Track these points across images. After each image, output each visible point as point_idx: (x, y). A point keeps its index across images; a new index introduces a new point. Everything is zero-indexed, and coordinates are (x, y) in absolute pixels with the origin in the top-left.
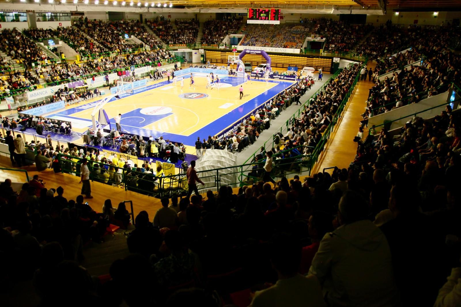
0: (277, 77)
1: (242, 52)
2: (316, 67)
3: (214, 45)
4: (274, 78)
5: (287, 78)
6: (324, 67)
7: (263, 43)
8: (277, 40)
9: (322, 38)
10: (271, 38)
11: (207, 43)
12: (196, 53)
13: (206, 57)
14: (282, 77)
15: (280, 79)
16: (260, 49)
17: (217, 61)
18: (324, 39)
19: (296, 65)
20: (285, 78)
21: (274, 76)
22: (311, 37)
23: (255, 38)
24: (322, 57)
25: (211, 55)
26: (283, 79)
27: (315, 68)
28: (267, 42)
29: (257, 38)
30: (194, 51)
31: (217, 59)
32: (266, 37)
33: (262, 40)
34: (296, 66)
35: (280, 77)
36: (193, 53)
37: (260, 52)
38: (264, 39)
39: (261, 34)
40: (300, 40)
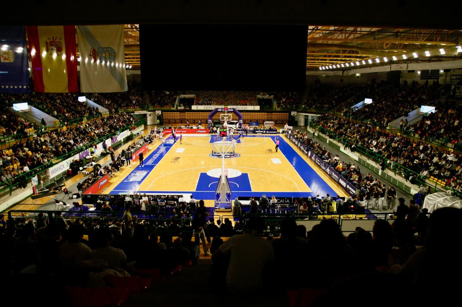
0: (259, 132)
1: (213, 112)
2: (276, 120)
3: (167, 106)
4: (256, 133)
5: (269, 132)
6: (283, 120)
7: (217, 102)
8: (229, 99)
9: (270, 96)
10: (223, 97)
11: (159, 104)
12: (150, 115)
13: (163, 118)
14: (264, 132)
15: (262, 133)
16: (232, 108)
17: (175, 121)
18: (272, 96)
19: (257, 120)
20: (267, 132)
21: (256, 132)
22: (260, 95)
23: (207, 97)
24: (276, 112)
25: (168, 116)
26: (266, 133)
27: (274, 122)
28: (221, 101)
29: (209, 98)
30: (148, 113)
31: (175, 120)
32: (218, 96)
33: (216, 99)
34: (257, 122)
35: (262, 132)
36: (148, 115)
37: (232, 110)
38: (216, 98)
39: (211, 94)
40: (251, 98)
